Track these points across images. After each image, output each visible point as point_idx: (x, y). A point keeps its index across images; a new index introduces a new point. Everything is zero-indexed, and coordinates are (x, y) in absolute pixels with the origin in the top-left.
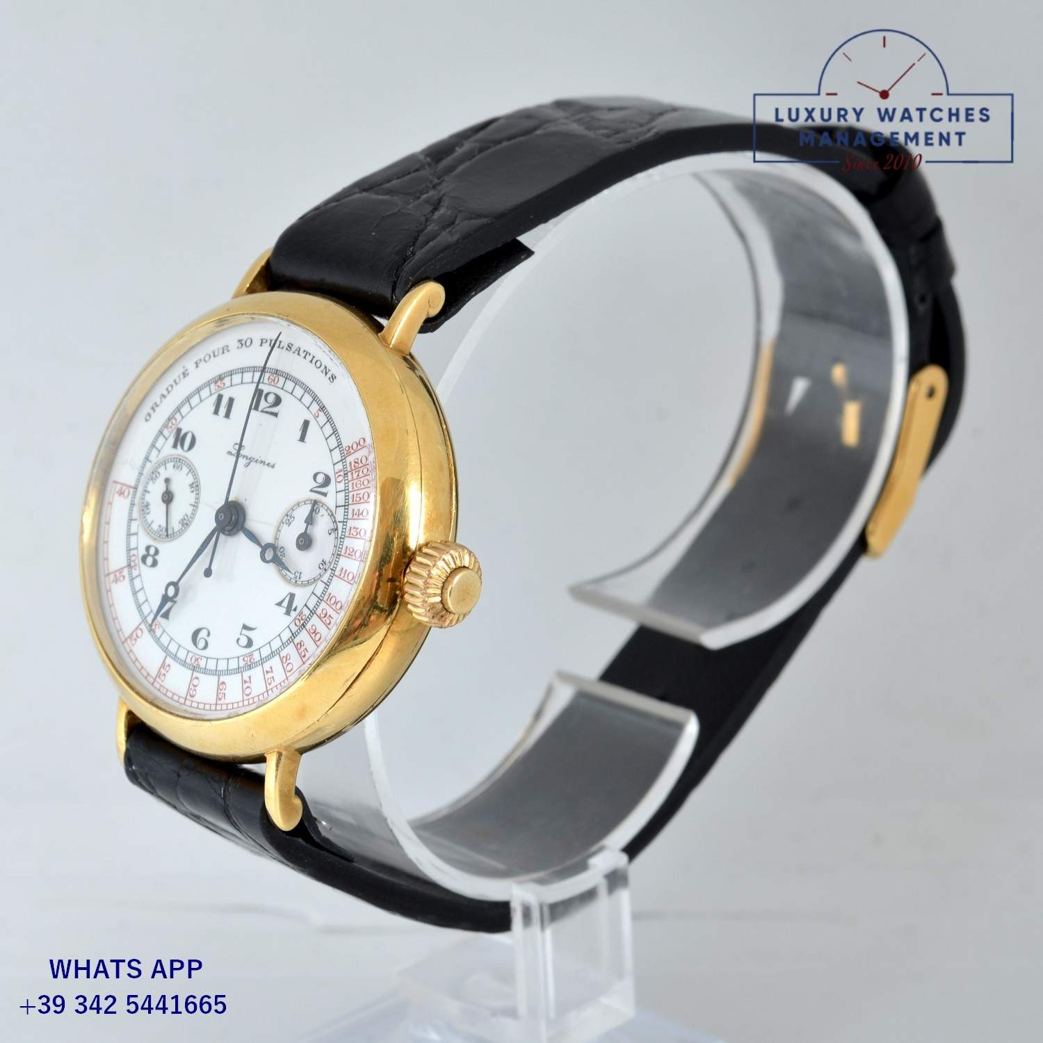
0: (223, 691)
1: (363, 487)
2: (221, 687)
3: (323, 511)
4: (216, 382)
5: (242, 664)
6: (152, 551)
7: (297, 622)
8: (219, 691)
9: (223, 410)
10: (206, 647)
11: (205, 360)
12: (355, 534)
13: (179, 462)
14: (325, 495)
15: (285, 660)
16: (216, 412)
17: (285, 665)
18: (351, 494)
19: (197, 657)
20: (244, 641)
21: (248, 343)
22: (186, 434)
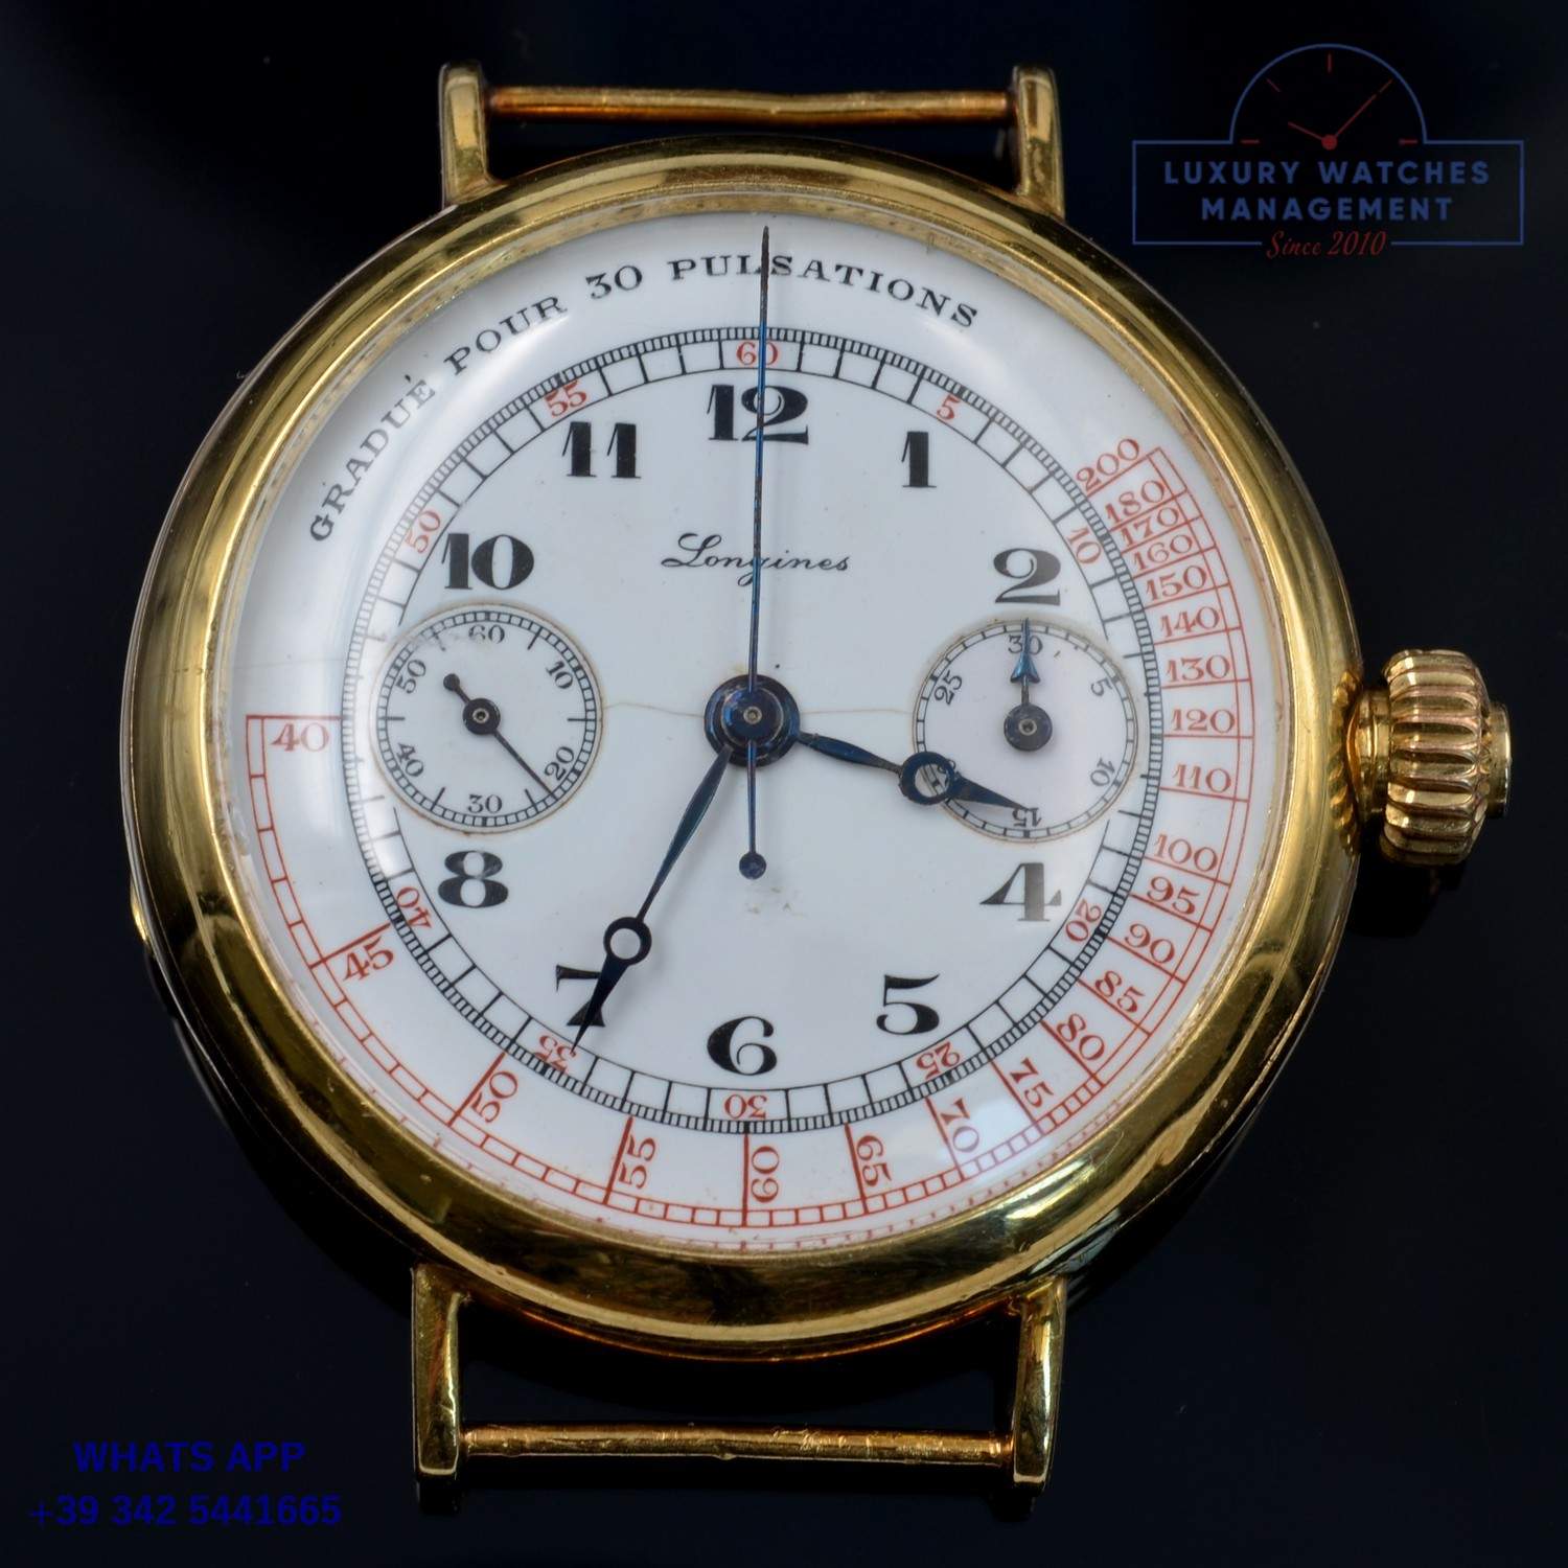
0: (875, 1160)
1: (1173, 556)
2: (864, 1151)
3: (1052, 644)
4: (549, 396)
5: (917, 1077)
6: (474, 865)
7: (1078, 931)
8: (861, 1164)
9: (603, 459)
10: (770, 1061)
11: (479, 346)
12: (1193, 674)
13: (487, 624)
14: (1054, 600)
15: (1068, 1036)
16: (581, 464)
17: (1074, 1045)
18: (1142, 584)
19: (747, 1096)
20: (906, 1019)
21: (628, 278)
22: (487, 548)
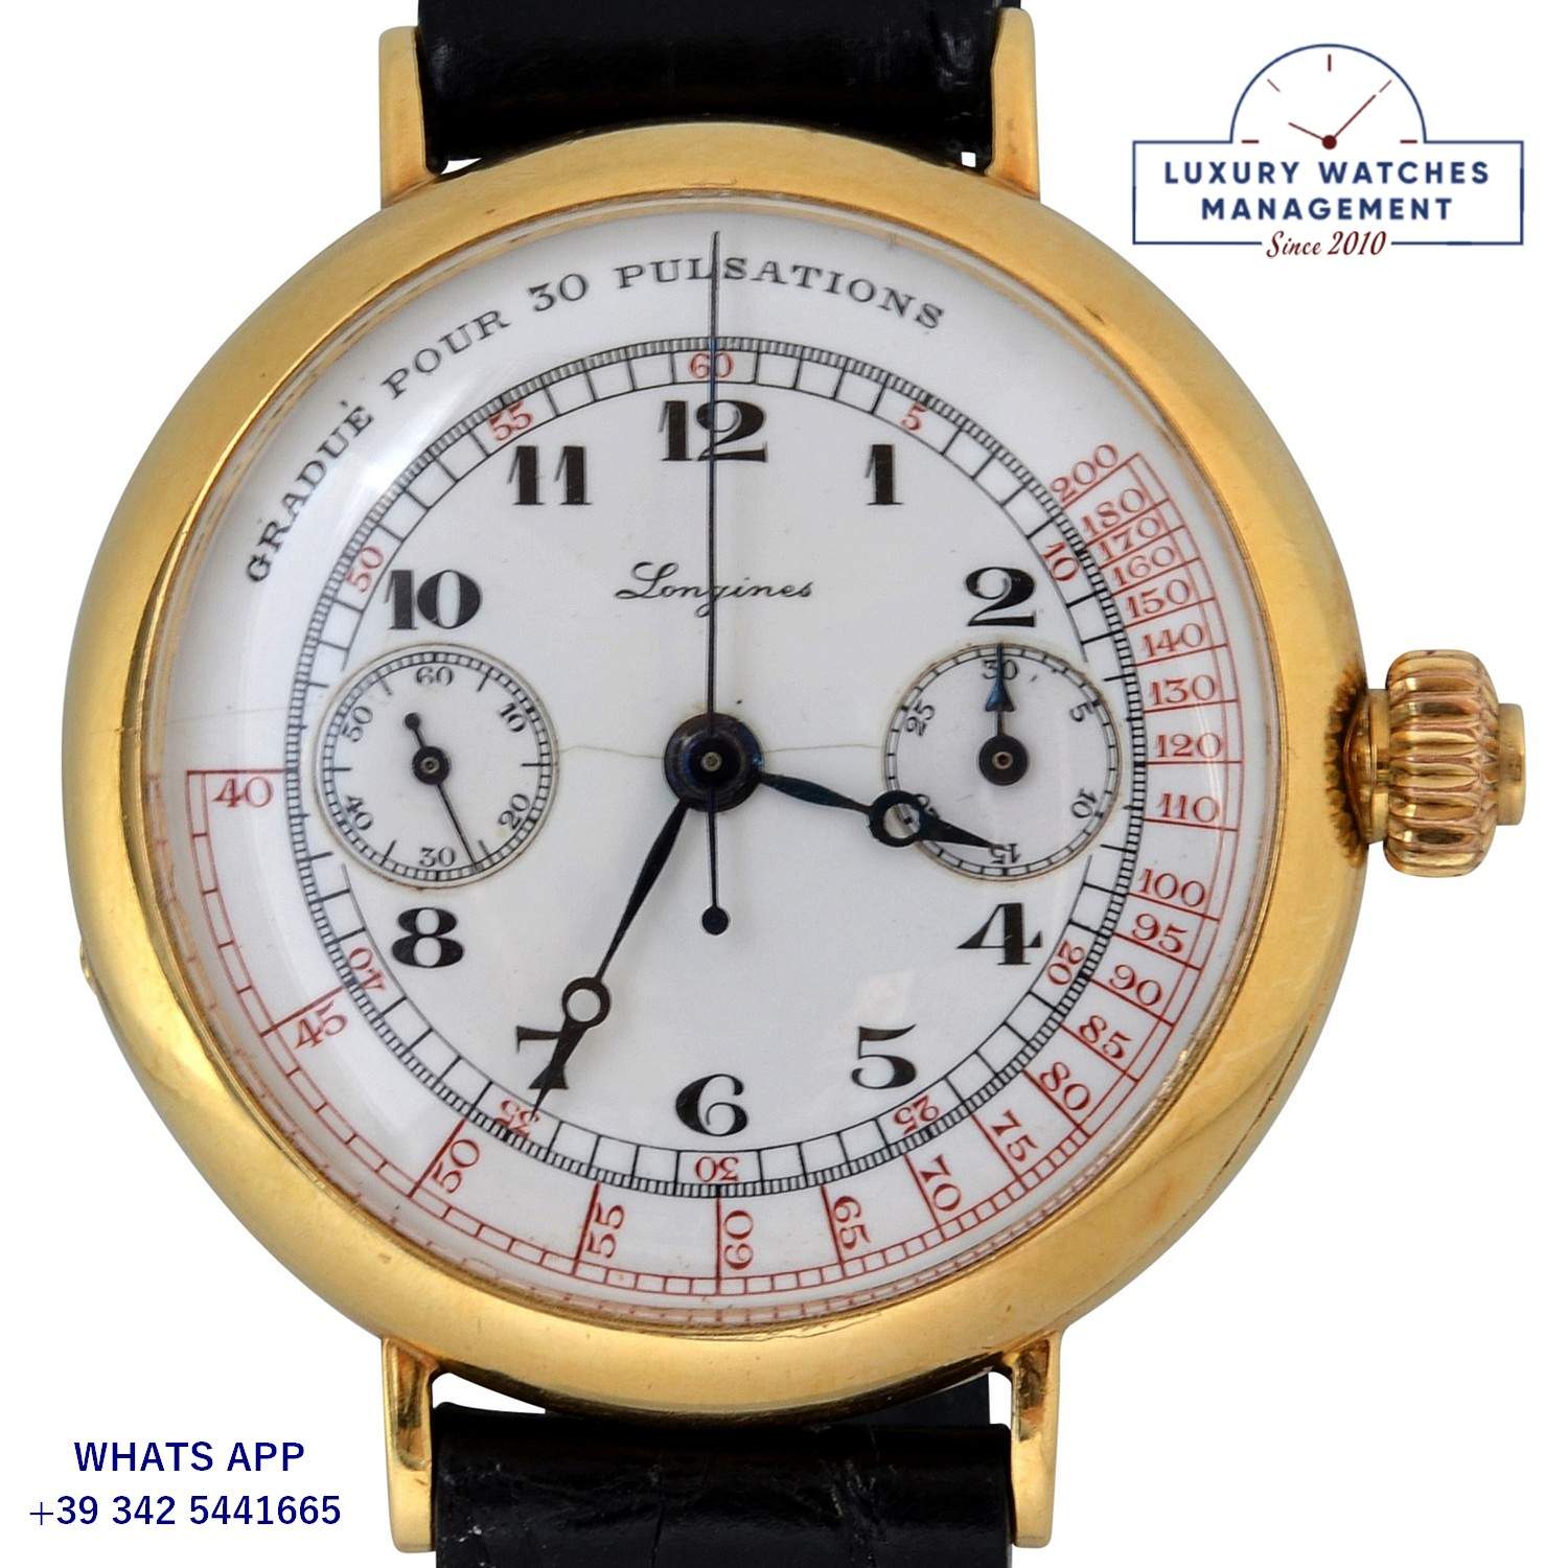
0: (853, 1222)
1: (1155, 570)
2: (841, 1212)
3: (1027, 667)
4: (493, 419)
5: (894, 1132)
6: (427, 923)
7: (1061, 975)
8: (838, 1226)
9: (551, 486)
10: (740, 1121)
11: (419, 368)
12: (1177, 696)
13: (432, 666)
14: (1029, 622)
15: (1053, 1084)
16: (528, 494)
17: (1058, 1095)
18: (1120, 600)
19: (718, 1158)
20: (883, 1073)
21: (573, 288)
22: (433, 583)
